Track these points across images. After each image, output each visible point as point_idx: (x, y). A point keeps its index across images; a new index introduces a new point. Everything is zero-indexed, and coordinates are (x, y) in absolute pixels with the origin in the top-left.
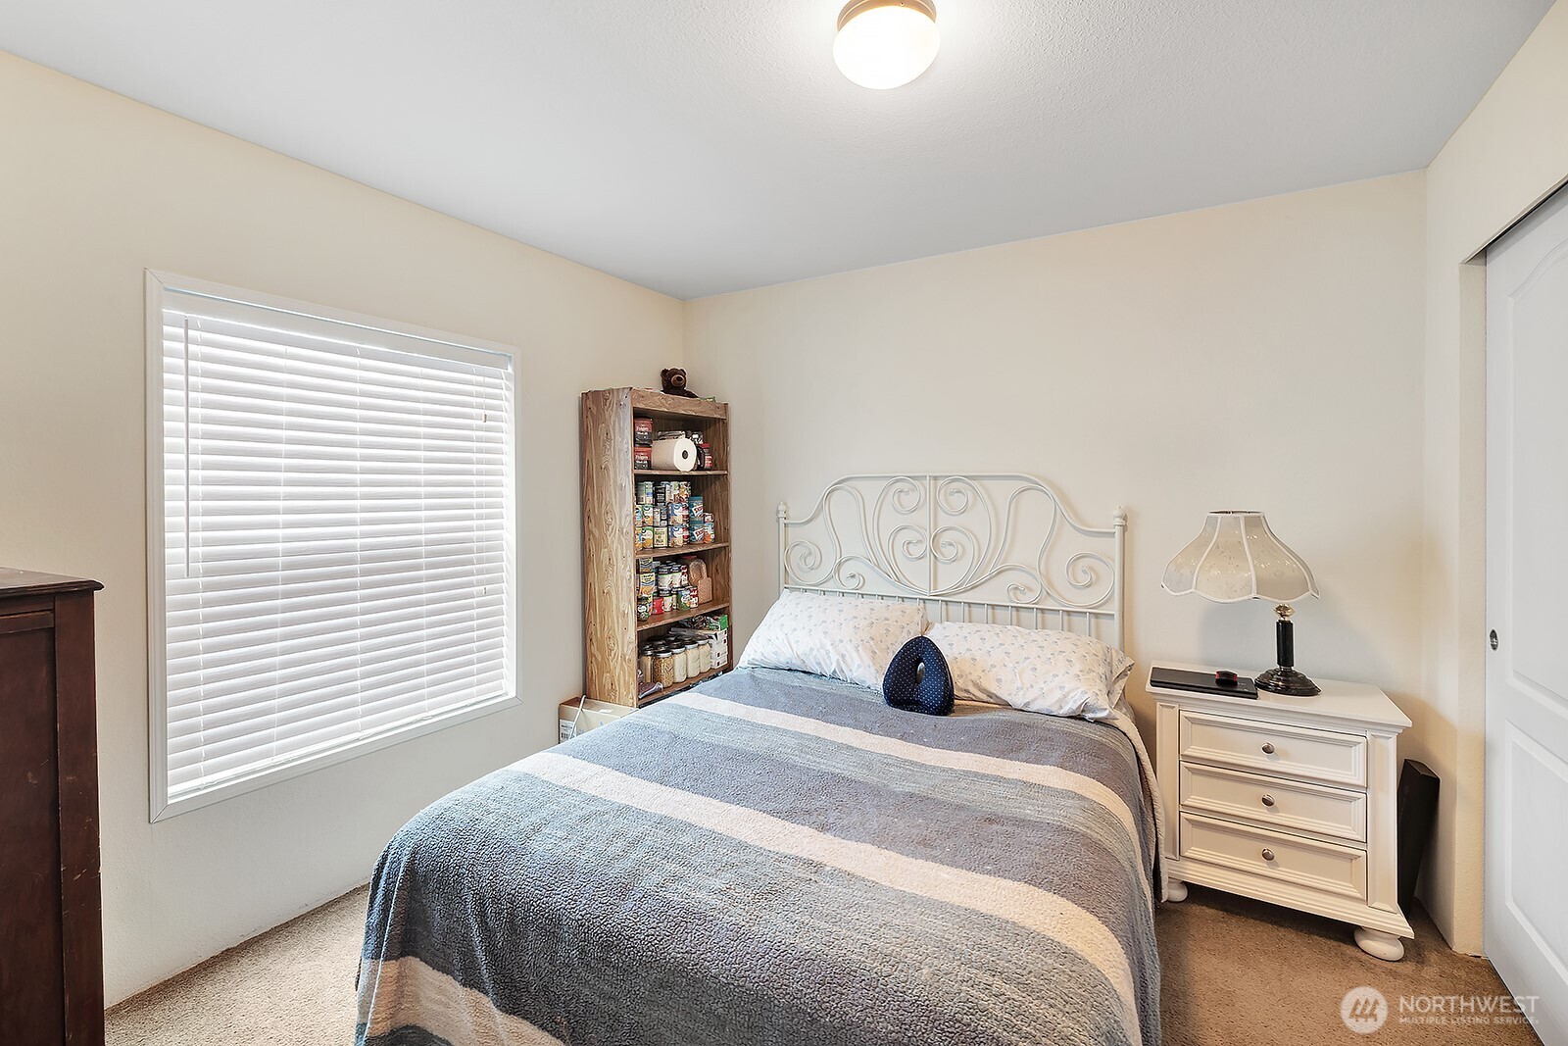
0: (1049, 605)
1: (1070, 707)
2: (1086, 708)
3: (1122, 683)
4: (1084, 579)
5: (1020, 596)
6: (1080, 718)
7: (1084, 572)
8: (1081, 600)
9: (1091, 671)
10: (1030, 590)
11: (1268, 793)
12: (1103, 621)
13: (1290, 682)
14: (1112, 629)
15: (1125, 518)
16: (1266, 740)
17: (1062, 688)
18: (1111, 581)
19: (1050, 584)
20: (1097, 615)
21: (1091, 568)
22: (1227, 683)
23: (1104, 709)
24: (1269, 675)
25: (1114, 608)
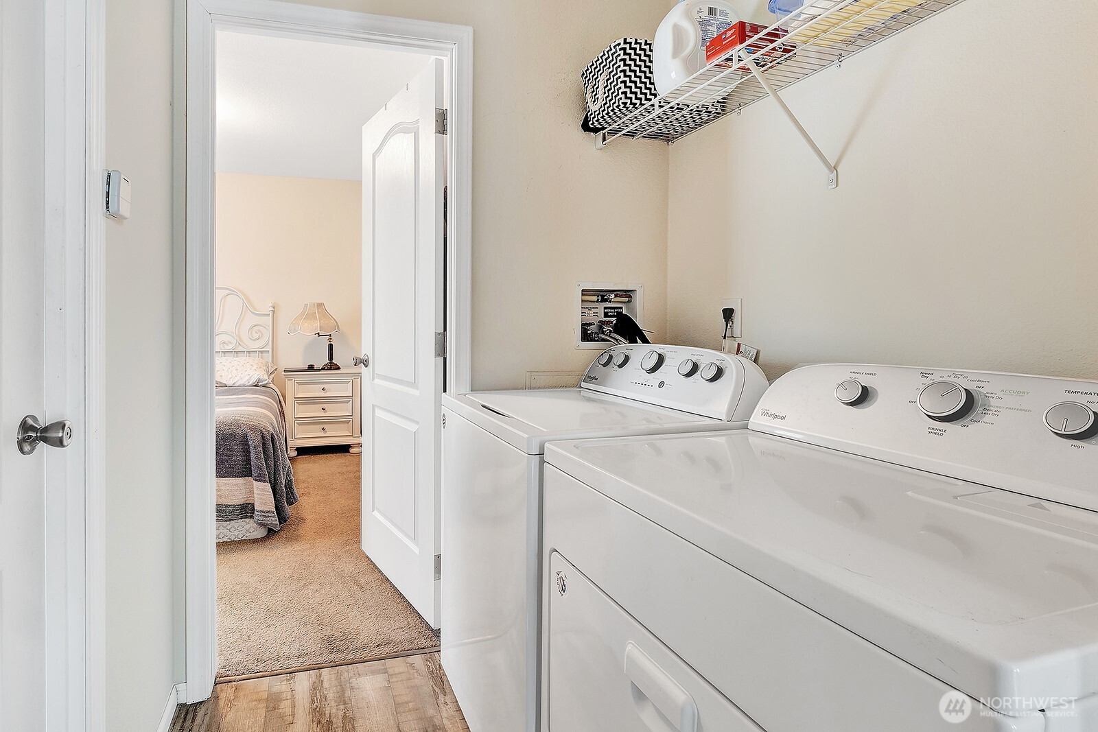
0: (240, 349)
1: (253, 381)
2: (259, 380)
3: (273, 375)
4: (256, 336)
5: (226, 346)
6: (256, 386)
7: (256, 332)
8: (256, 346)
9: (260, 368)
10: (231, 343)
11: (323, 406)
12: (264, 354)
13: (332, 366)
14: (269, 357)
15: (274, 308)
16: (323, 386)
17: (249, 375)
18: (268, 335)
19: (241, 340)
20: (262, 352)
21: (259, 331)
22: (311, 368)
23: (266, 379)
24: (326, 365)
25: (269, 348)
